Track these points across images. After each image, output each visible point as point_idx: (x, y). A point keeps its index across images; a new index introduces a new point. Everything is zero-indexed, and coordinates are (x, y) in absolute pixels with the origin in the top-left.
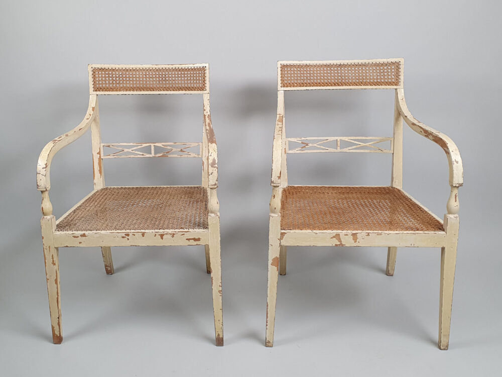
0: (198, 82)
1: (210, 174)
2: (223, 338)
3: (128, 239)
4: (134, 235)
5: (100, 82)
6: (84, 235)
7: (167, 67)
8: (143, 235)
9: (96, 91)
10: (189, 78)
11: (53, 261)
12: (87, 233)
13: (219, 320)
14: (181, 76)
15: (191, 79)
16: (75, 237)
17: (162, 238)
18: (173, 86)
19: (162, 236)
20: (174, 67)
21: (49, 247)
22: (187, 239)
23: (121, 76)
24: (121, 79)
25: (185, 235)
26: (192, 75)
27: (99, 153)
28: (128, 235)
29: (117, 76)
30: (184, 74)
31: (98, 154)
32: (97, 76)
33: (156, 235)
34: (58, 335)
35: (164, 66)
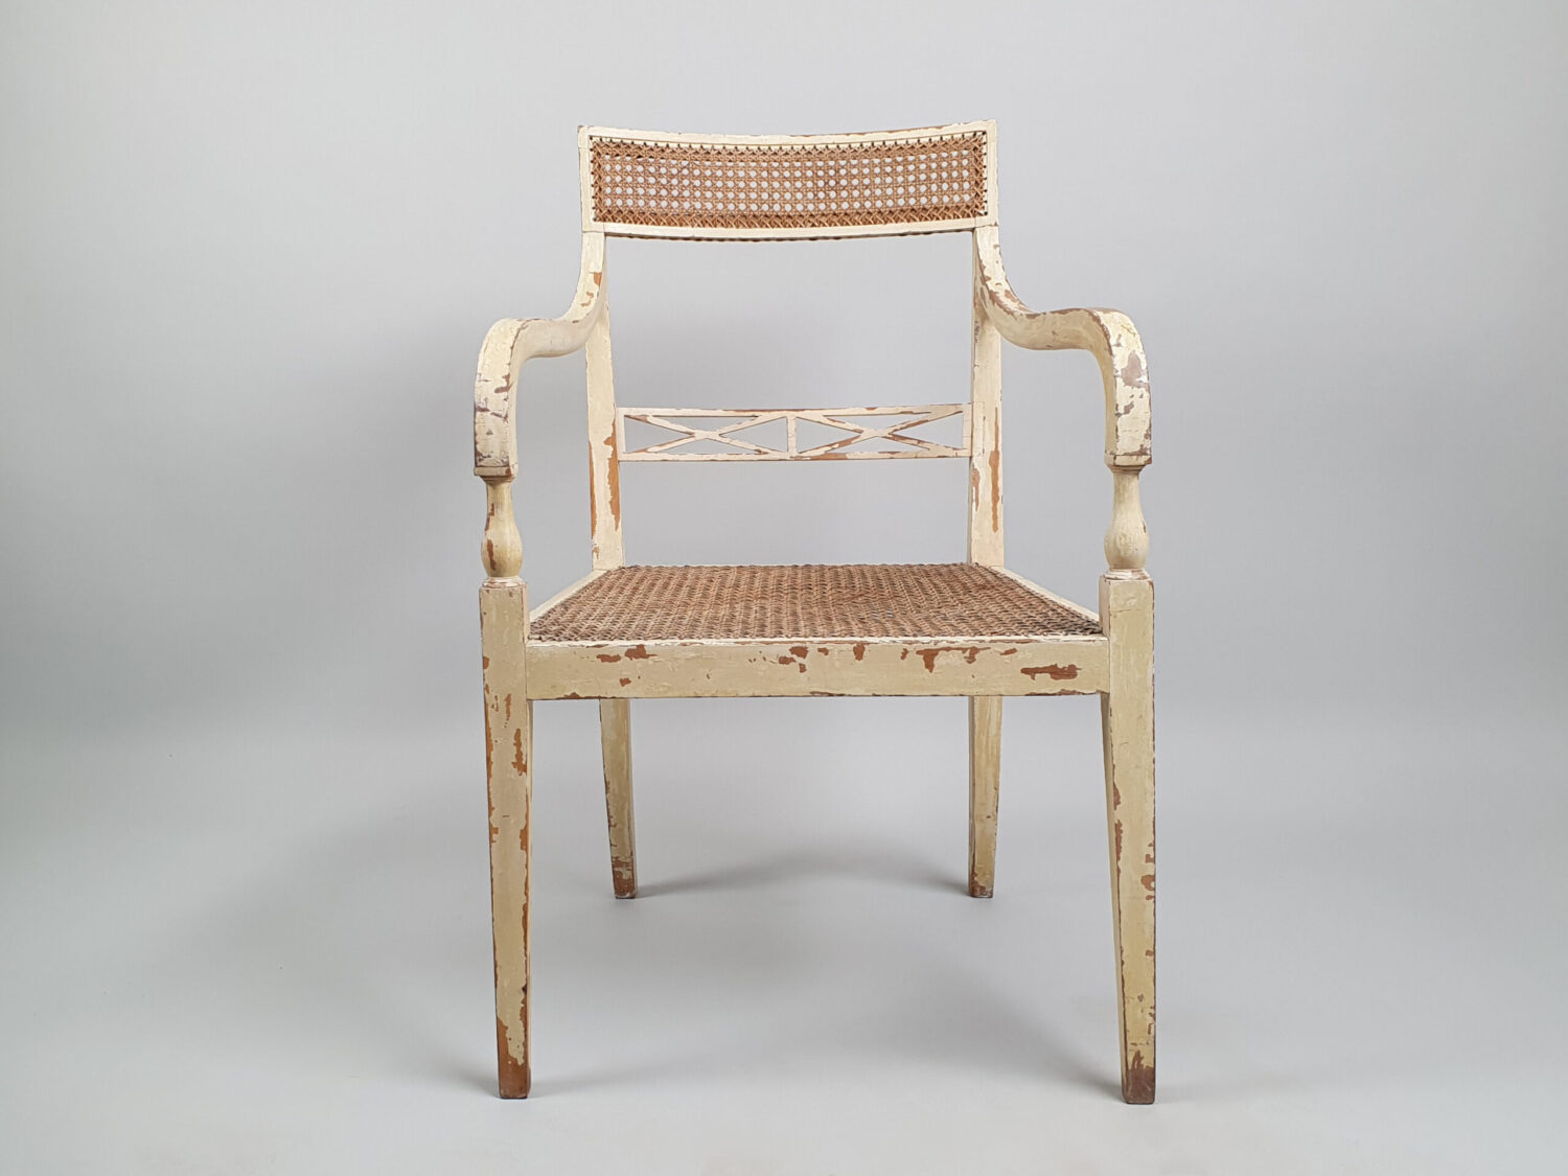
0: (956, 186)
1: (1121, 410)
2: (1153, 1071)
3: (803, 669)
4: (825, 651)
5: (619, 190)
6: (638, 653)
7: (843, 140)
8: (859, 652)
9: (604, 219)
10: (923, 177)
11: (519, 755)
12: (649, 644)
13: (1141, 998)
14: (894, 170)
15: (929, 178)
16: (604, 658)
17: (930, 666)
18: (863, 206)
19: (929, 656)
20: (867, 140)
21: (508, 700)
22: (1025, 671)
23: (685, 172)
24: (686, 182)
25: (1019, 655)
26: (934, 165)
27: (611, 441)
28: (801, 651)
29: (674, 171)
30: (906, 163)
31: (607, 442)
32: (608, 167)
33: (905, 652)
34: (521, 1062)
35: (832, 140)
